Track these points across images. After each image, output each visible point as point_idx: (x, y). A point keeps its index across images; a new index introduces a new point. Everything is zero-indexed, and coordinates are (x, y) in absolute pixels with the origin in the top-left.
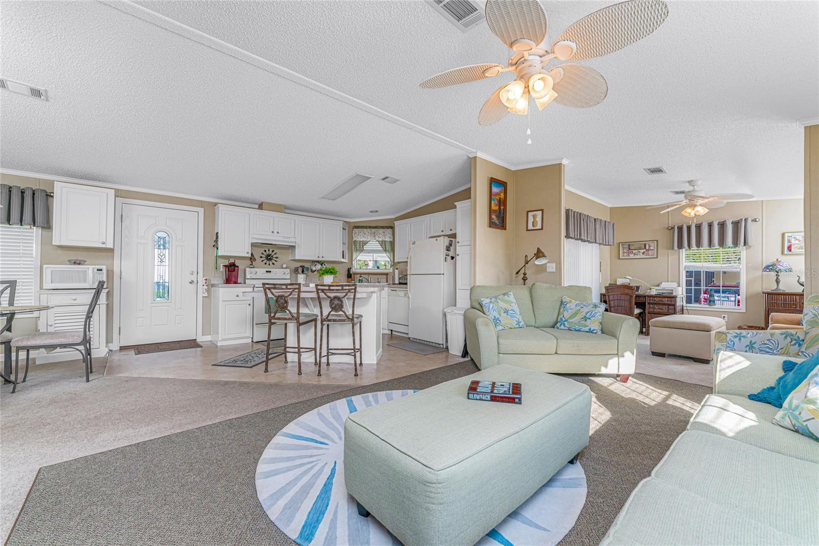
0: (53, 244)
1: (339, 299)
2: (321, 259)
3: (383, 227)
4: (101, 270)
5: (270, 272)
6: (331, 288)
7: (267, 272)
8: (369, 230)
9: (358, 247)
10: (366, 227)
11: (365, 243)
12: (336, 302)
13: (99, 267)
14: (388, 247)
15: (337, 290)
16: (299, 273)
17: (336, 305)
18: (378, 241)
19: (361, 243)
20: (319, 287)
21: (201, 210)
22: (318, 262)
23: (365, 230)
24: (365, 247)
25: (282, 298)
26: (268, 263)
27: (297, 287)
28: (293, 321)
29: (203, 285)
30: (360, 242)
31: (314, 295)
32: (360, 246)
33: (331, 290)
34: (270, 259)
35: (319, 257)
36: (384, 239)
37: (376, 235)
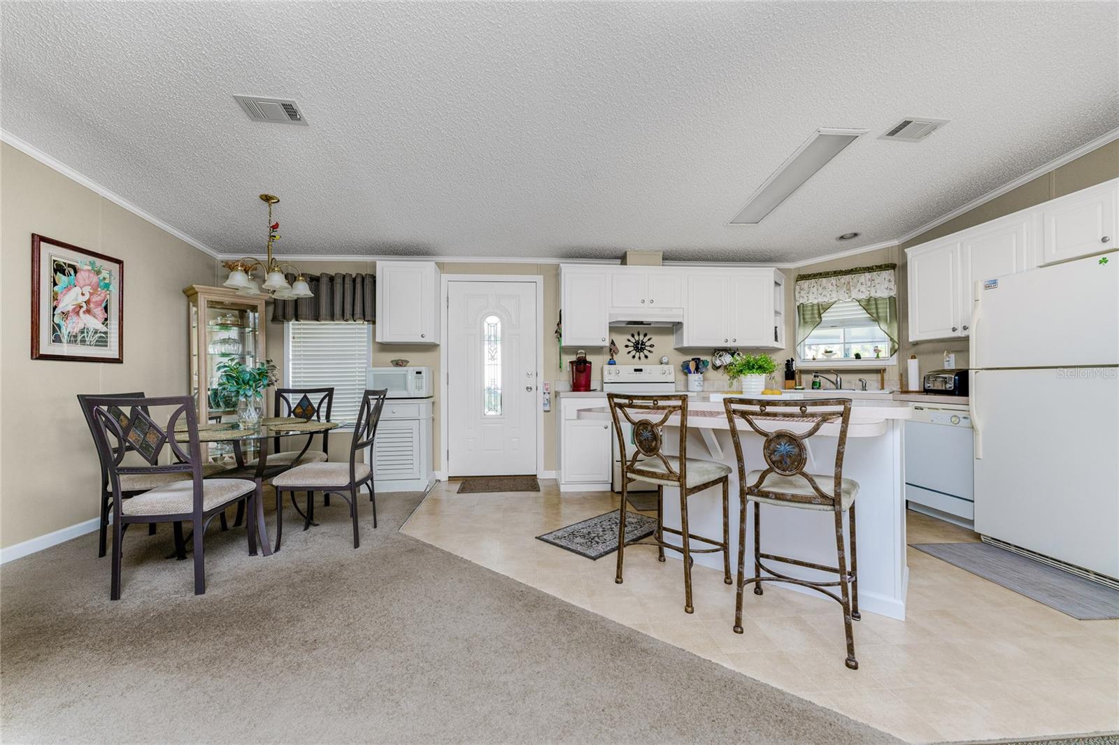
0: (377, 340)
1: (792, 439)
2: (730, 344)
3: (869, 269)
4: (421, 373)
5: (641, 370)
6: (769, 409)
7: (636, 370)
8: (833, 280)
9: (808, 317)
10: (826, 275)
11: (821, 309)
12: (784, 447)
13: (419, 369)
14: (884, 310)
15: (785, 415)
16: (691, 373)
17: (782, 456)
18: (859, 301)
19: (816, 308)
20: (734, 406)
21: (540, 279)
22: (726, 350)
23: (824, 280)
24: (826, 316)
25: (646, 428)
26: (637, 355)
27: (679, 403)
29: (545, 393)
30: (813, 306)
31: (723, 424)
32: (813, 314)
34: (642, 349)
35: (727, 341)
36: (873, 294)
37: (852, 288)
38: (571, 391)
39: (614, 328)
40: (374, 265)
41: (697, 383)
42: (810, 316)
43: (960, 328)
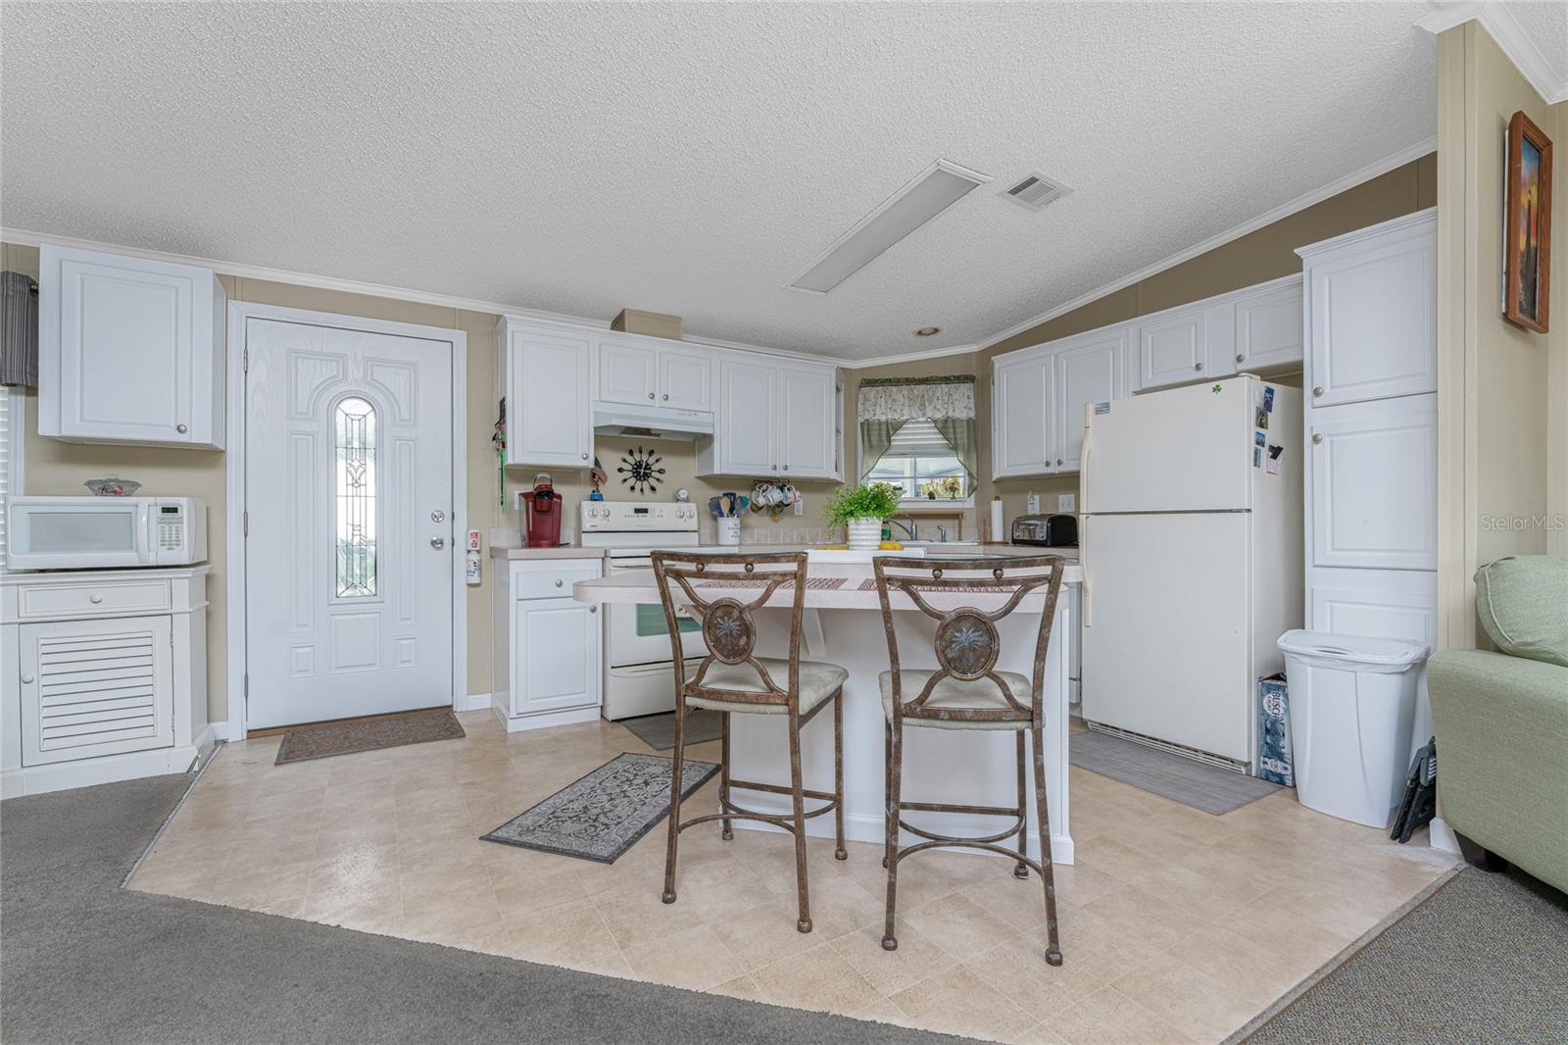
0: (41, 432)
1: (983, 624)
2: (779, 473)
3: (947, 380)
4: (175, 510)
5: (645, 511)
6: (947, 574)
7: (637, 511)
8: (905, 389)
9: (874, 439)
10: (897, 382)
11: (893, 427)
12: (967, 635)
13: (170, 502)
14: (963, 437)
15: (969, 583)
16: (722, 516)
17: (962, 650)
18: (935, 421)
19: (884, 427)
20: (888, 571)
21: (460, 337)
22: (770, 481)
23: (894, 389)
24: (899, 440)
25: (729, 615)
26: (638, 486)
27: (793, 567)
28: (775, 708)
29: (469, 552)
30: (880, 423)
32: (880, 435)
33: (946, 583)
34: (646, 476)
35: (775, 468)
36: (950, 414)
37: (927, 403)
38: (523, 547)
39: (605, 437)
40: (33, 254)
41: (731, 533)
42: (879, 438)
43: (1054, 462)
